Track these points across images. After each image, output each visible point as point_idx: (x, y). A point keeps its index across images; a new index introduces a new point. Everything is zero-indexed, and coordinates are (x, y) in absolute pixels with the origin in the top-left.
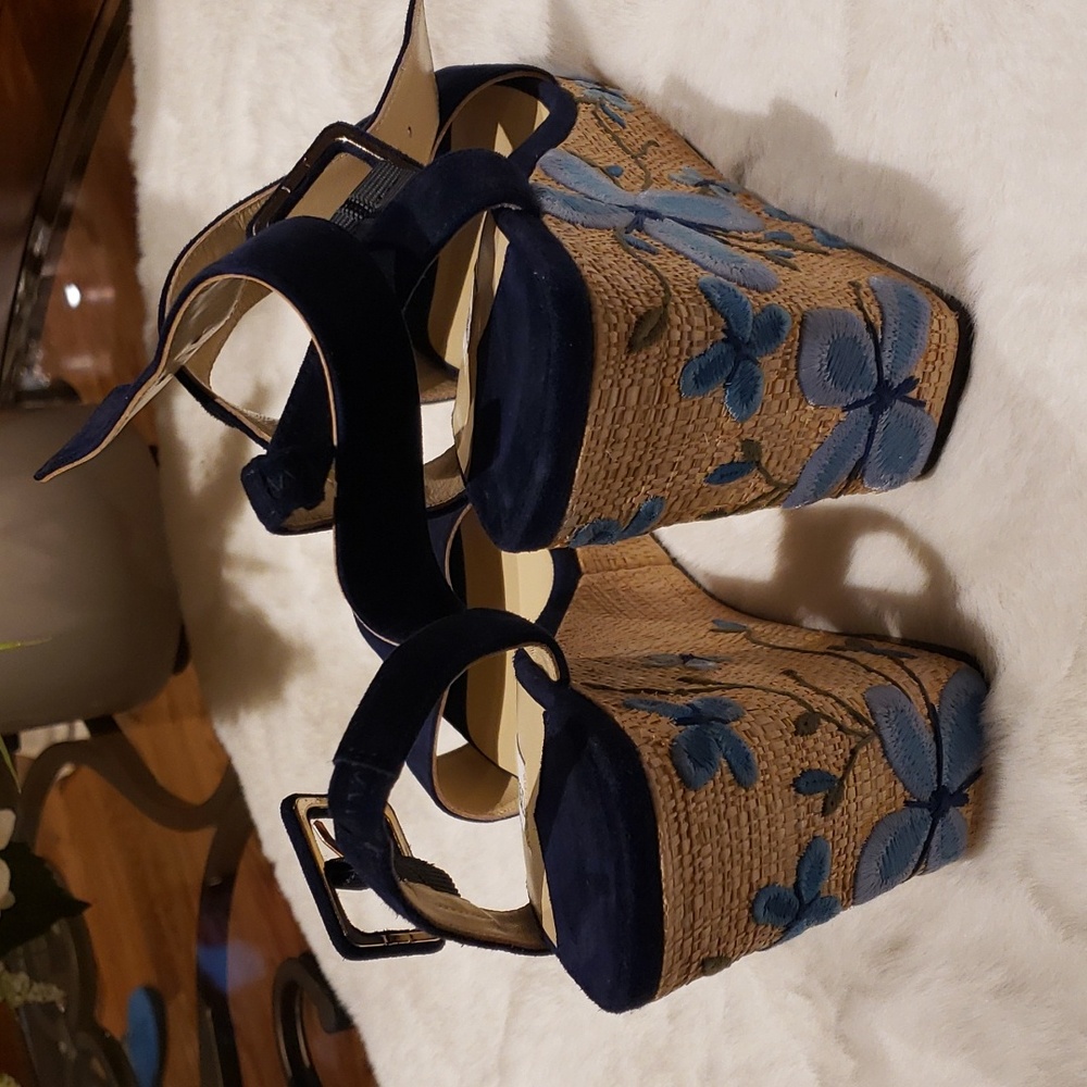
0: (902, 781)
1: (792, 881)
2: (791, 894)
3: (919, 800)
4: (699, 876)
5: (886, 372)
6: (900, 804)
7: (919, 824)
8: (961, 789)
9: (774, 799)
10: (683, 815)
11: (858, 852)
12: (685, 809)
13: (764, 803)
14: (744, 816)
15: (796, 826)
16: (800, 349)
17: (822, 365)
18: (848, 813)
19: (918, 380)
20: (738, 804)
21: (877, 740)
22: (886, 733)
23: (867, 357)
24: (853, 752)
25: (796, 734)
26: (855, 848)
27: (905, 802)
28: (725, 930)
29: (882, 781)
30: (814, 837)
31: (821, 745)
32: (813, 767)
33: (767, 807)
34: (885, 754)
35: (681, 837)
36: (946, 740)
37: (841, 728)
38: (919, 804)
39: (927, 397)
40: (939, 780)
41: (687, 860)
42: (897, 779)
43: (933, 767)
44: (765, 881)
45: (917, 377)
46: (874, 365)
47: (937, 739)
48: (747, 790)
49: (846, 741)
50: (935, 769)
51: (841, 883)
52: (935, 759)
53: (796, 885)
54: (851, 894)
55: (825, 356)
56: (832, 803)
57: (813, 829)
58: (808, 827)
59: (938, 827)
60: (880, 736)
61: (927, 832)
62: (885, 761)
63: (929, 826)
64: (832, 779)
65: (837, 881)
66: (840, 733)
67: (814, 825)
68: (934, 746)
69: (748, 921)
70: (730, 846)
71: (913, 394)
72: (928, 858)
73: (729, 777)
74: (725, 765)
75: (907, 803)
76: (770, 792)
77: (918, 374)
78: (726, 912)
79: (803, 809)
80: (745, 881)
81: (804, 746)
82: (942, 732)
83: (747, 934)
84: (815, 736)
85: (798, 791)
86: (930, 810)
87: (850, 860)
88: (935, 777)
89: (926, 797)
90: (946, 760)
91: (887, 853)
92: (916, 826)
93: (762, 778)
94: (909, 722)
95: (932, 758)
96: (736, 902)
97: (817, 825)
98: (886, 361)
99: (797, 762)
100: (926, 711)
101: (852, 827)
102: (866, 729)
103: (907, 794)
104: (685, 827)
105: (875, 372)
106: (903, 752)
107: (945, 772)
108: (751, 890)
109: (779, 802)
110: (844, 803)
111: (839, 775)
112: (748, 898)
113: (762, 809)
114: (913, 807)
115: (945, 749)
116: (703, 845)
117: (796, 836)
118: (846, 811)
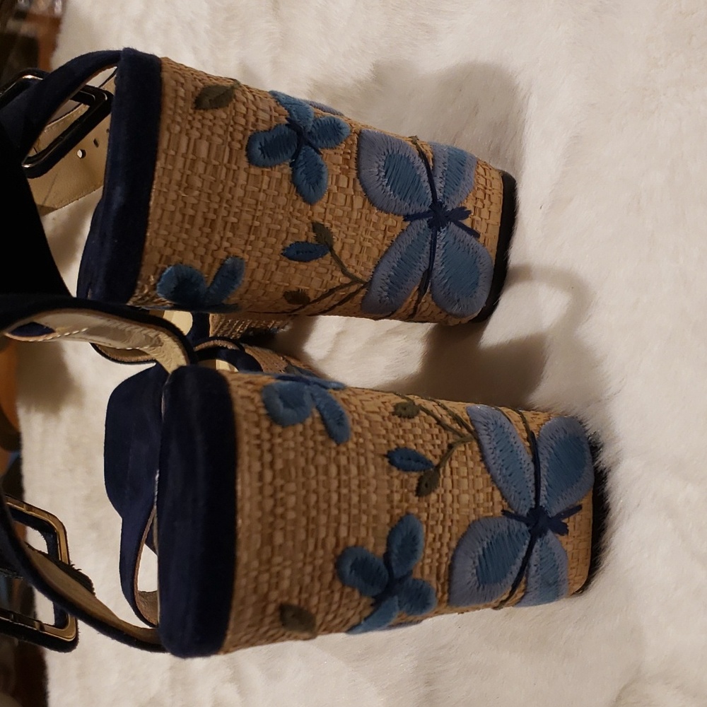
0: (500, 489)
1: (382, 550)
2: (381, 563)
3: (516, 512)
4: (280, 510)
5: (439, 194)
6: (498, 510)
7: (517, 535)
8: (560, 516)
9: (366, 463)
10: (266, 446)
11: (453, 544)
12: (270, 440)
13: (356, 462)
14: (333, 470)
15: (388, 496)
16: (358, 153)
17: (379, 171)
18: (443, 502)
19: (470, 212)
20: (327, 454)
21: (475, 444)
22: (485, 440)
23: (420, 176)
24: (450, 447)
25: (393, 414)
26: (450, 539)
27: (503, 511)
28: (307, 580)
29: (480, 483)
30: (408, 514)
31: (419, 431)
32: (408, 447)
33: (358, 467)
34: (483, 459)
35: (262, 465)
36: (544, 464)
37: (439, 422)
38: (517, 517)
39: (480, 229)
40: (537, 498)
41: (268, 490)
42: (494, 486)
43: (531, 484)
44: (352, 541)
45: (468, 209)
46: (427, 184)
47: (536, 461)
48: (338, 445)
49: (445, 436)
50: (533, 488)
51: (435, 570)
52: (533, 477)
53: (387, 556)
54: (446, 587)
55: (382, 163)
56: (426, 485)
57: (406, 505)
58: (401, 501)
59: (537, 546)
60: (478, 441)
61: (525, 547)
62: (483, 465)
63: (527, 542)
64: (429, 463)
65: (431, 567)
66: (438, 426)
67: (407, 501)
68: (532, 466)
69: (334, 578)
70: (316, 492)
71: (467, 222)
72: (527, 576)
73: (320, 427)
74: (317, 415)
75: (504, 512)
76: (362, 455)
77: (469, 206)
78: (309, 560)
79: (397, 482)
80: (332, 533)
81: (400, 426)
82: (541, 457)
83: (332, 592)
84: (412, 421)
85: (392, 463)
86: (528, 525)
87: (445, 550)
88: (533, 495)
89: (525, 512)
90: (544, 482)
91: (484, 555)
92: (514, 537)
93: (355, 439)
94: (507, 437)
95: (529, 475)
96: (321, 552)
97: (411, 502)
98: (439, 185)
99: (393, 437)
100: (525, 435)
101: (447, 517)
102: (465, 431)
103: (504, 503)
104: (268, 457)
105: (429, 191)
106: (500, 461)
107: (543, 492)
108: (337, 545)
109: (372, 468)
110: (440, 490)
111: (436, 462)
112: (334, 551)
113: (354, 470)
114: (511, 518)
115: (543, 472)
116: (288, 482)
117: (388, 506)
118: (441, 498)
